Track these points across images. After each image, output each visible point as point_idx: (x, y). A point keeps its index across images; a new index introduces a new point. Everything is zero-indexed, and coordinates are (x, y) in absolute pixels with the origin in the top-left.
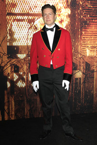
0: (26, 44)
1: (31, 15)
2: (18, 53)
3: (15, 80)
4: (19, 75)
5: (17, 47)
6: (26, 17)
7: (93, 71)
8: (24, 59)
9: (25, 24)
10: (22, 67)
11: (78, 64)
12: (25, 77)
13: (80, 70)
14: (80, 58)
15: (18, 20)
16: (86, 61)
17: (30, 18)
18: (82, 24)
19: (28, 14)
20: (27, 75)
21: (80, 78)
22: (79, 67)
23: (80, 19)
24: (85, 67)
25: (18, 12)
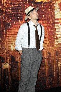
7: (17, 62)
11: (5, 57)
13: (7, 62)
14: (6, 53)
16: (11, 54)
18: (6, 26)
21: (7, 69)
22: (6, 60)
23: (4, 22)
24: (10, 60)
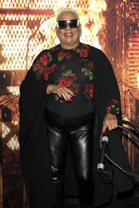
0: (24, 68)
1: (34, 12)
2: (9, 85)
3: (3, 136)
4: (12, 127)
5: (8, 73)
6: (23, 17)
9: (22, 29)
13: (126, 114)
14: (125, 93)
15: (9, 23)
16: (137, 97)
17: (32, 17)
18: (127, 28)
19: (27, 11)
22: (123, 109)
23: (124, 20)
24: (134, 109)
25: (8, 7)
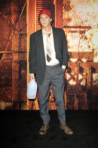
0: (77, 51)
1: (83, 27)
2: (71, 58)
3: (67, 79)
4: (71, 75)
5: (71, 53)
6: (78, 29)
8: (76, 63)
10: (74, 68)
12: (75, 77)
15: (72, 32)
17: (82, 29)
19: (80, 27)
20: (78, 76)
